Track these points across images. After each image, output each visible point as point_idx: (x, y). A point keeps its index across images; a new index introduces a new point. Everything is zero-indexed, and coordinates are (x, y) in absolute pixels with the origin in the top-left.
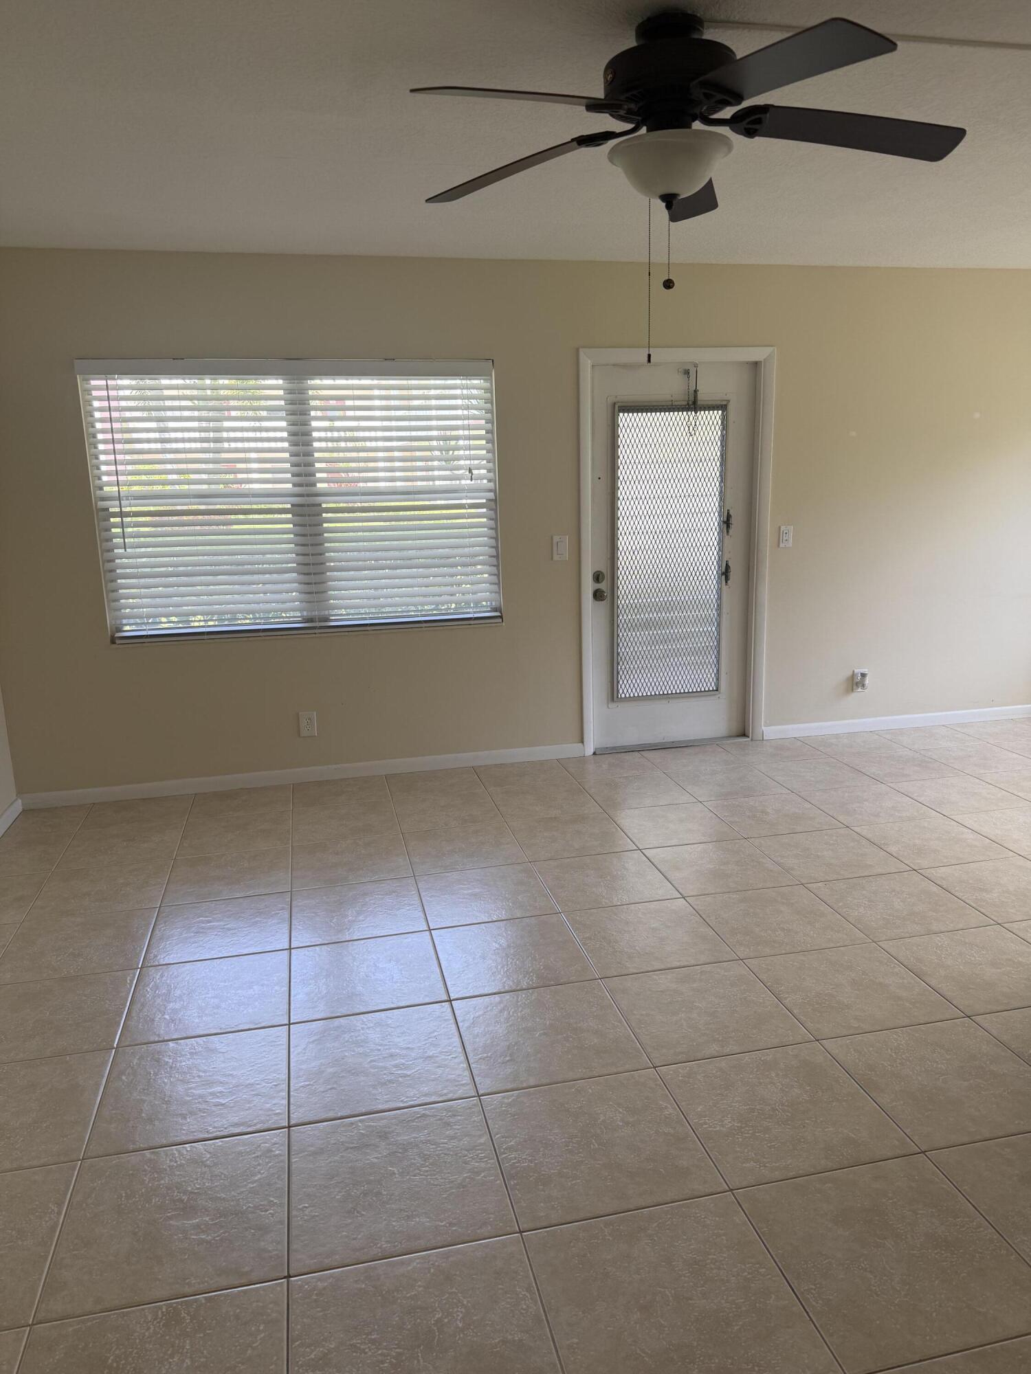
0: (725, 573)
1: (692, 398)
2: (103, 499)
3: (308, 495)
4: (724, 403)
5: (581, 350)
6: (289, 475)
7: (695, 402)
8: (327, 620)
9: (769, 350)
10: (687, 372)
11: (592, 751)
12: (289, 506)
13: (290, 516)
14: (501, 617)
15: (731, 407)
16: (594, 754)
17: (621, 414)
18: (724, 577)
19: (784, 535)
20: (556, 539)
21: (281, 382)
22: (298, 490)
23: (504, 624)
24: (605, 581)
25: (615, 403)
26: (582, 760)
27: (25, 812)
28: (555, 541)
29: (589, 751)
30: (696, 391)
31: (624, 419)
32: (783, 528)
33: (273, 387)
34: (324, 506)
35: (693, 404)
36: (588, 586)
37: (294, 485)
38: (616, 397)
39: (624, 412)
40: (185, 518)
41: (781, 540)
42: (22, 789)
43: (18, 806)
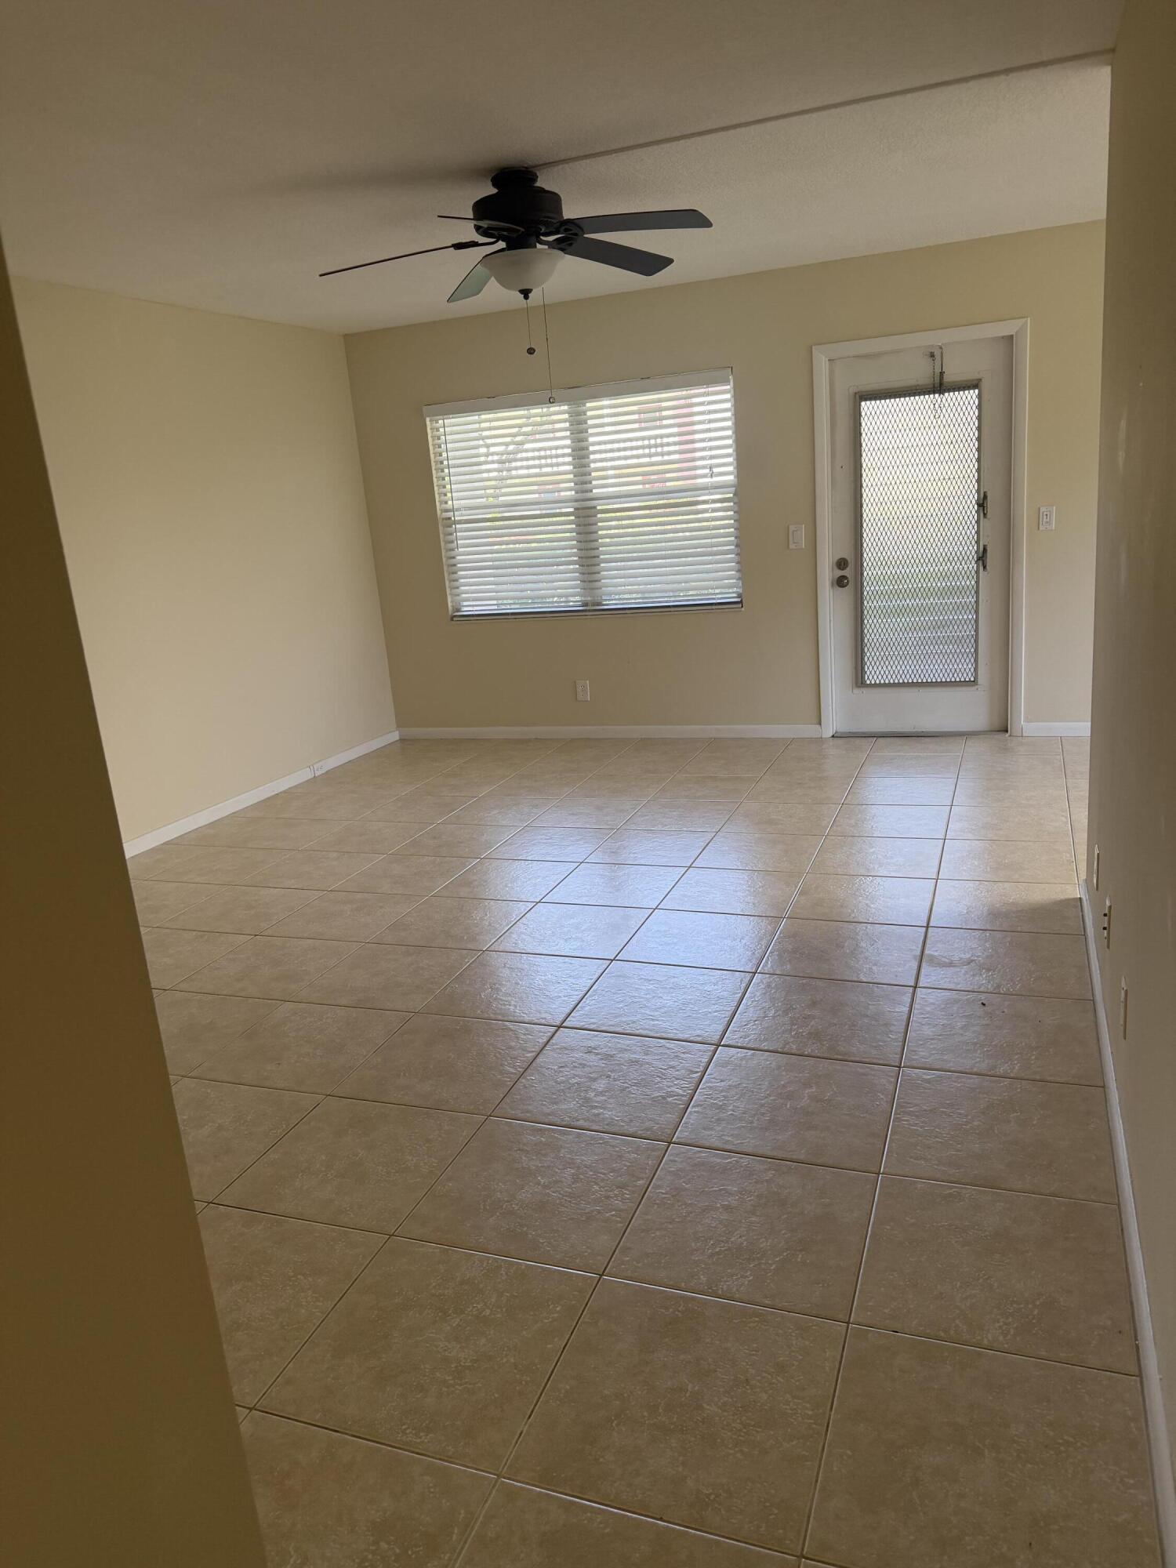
0: (982, 558)
1: (937, 380)
2: (447, 511)
3: (583, 500)
4: (976, 382)
5: (813, 347)
6: (572, 484)
7: (941, 384)
8: (600, 604)
9: (1020, 322)
10: (932, 355)
11: (831, 735)
12: (572, 510)
13: (573, 518)
14: (741, 602)
15: (985, 384)
16: (833, 736)
17: (863, 403)
18: (981, 562)
19: (1045, 517)
20: (792, 528)
21: (566, 407)
22: (580, 496)
23: (743, 609)
24: (848, 569)
25: (856, 393)
26: (820, 741)
27: (402, 740)
28: (791, 531)
29: (828, 732)
30: (942, 373)
31: (866, 406)
32: (1042, 509)
33: (559, 414)
34: (599, 508)
35: (939, 386)
36: (826, 573)
37: (577, 492)
38: (857, 387)
39: (866, 400)
40: (497, 523)
41: (1041, 523)
42: (400, 724)
43: (395, 736)
